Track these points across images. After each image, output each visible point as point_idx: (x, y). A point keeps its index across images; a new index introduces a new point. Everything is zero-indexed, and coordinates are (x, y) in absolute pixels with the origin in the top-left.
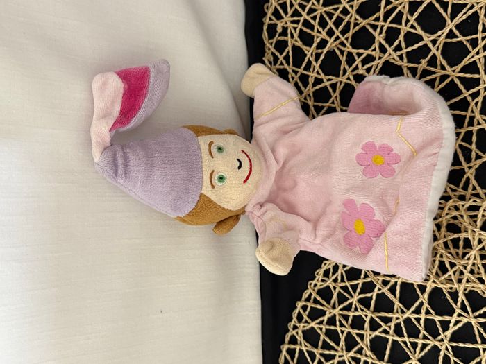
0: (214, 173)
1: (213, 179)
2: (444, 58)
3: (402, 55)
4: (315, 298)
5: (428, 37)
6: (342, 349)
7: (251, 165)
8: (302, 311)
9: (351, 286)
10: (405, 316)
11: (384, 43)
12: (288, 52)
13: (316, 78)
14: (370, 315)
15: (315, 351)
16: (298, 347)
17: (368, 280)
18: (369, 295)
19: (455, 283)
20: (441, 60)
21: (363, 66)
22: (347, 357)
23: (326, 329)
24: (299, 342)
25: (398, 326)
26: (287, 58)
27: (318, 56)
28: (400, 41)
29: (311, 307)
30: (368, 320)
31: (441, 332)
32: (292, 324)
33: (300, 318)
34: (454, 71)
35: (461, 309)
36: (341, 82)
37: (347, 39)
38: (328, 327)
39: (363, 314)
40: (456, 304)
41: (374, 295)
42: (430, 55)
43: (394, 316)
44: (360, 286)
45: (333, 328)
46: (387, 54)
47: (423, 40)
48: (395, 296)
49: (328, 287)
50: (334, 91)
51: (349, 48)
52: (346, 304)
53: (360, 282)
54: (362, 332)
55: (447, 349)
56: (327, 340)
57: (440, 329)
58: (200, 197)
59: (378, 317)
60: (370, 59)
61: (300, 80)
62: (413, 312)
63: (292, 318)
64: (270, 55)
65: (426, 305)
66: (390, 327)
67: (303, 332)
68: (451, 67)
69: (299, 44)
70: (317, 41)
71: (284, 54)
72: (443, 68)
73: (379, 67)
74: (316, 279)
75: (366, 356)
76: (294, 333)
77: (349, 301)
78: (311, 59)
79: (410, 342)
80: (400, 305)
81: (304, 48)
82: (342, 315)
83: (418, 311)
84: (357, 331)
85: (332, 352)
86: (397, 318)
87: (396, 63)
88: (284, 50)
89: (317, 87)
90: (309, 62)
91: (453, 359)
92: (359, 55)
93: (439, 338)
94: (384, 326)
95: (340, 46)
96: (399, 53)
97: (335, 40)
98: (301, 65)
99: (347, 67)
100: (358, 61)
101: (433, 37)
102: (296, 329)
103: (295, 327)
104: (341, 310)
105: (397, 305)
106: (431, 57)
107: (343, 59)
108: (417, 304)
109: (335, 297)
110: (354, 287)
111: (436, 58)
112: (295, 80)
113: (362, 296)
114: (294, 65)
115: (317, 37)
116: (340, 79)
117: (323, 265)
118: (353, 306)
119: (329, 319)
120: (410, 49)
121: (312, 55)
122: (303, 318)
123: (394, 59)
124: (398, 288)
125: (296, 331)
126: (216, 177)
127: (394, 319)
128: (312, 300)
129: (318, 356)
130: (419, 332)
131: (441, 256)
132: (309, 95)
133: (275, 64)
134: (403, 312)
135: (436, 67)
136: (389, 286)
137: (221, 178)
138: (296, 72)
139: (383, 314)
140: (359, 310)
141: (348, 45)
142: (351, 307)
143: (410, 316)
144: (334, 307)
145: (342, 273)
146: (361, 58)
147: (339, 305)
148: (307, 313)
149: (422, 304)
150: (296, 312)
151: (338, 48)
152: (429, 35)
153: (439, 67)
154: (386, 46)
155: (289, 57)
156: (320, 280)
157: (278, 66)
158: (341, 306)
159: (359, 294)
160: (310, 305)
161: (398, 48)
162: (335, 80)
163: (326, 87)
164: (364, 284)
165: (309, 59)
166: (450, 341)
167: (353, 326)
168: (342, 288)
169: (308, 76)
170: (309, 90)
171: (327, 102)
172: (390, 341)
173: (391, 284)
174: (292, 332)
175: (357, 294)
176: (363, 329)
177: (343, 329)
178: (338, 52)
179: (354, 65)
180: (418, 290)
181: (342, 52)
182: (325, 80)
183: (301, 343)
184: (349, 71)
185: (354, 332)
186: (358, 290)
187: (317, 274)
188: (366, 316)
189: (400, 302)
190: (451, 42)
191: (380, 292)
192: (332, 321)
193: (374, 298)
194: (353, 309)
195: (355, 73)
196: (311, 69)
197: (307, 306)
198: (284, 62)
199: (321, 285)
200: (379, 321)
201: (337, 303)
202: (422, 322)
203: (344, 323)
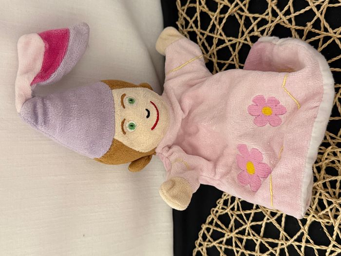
0: (125, 121)
1: (124, 127)
2: (327, 21)
3: (291, 18)
4: (216, 222)
5: (314, 3)
7: (158, 114)
8: (206, 232)
9: (245, 214)
10: (289, 243)
11: (275, 8)
12: (197, 17)
13: (219, 39)
14: (260, 240)
17: (259, 211)
18: (259, 223)
19: (331, 219)
20: (324, 23)
21: (258, 28)
23: (225, 249)
25: (282, 251)
26: (196, 22)
27: (221, 20)
28: (289, 7)
29: (213, 230)
30: (258, 243)
32: (198, 242)
33: (204, 238)
34: (335, 33)
35: (336, 241)
36: (240, 43)
37: (245, 5)
38: (226, 247)
39: (254, 239)
40: (332, 236)
41: (263, 223)
42: (315, 18)
43: (280, 243)
44: (252, 215)
45: (230, 247)
46: (278, 18)
47: (309, 5)
48: (281, 225)
49: (227, 214)
50: (234, 50)
51: (247, 13)
52: (241, 229)
53: (253, 212)
54: (253, 253)
57: (318, 255)
58: (113, 142)
59: (266, 242)
60: (264, 22)
61: (207, 41)
62: (295, 240)
63: (198, 238)
64: (182, 19)
65: (306, 236)
66: (276, 251)
67: (207, 249)
68: (333, 29)
69: (206, 10)
70: (220, 7)
71: (194, 19)
72: (326, 30)
73: (272, 29)
74: (218, 207)
76: (200, 249)
77: (243, 227)
78: (215, 23)
80: (285, 233)
81: (210, 13)
82: (237, 237)
83: (299, 240)
84: (249, 252)
86: (282, 244)
87: (286, 26)
88: (194, 16)
89: (220, 47)
90: (214, 26)
92: (255, 19)
94: (271, 250)
95: (239, 12)
96: (288, 17)
97: (235, 6)
98: (207, 28)
99: (244, 30)
100: (254, 24)
101: (317, 3)
103: (201, 245)
104: (237, 233)
105: (283, 233)
106: (316, 21)
107: (242, 22)
108: (299, 234)
109: (232, 222)
110: (248, 216)
111: (321, 21)
112: (202, 41)
113: (254, 223)
114: (202, 28)
115: (221, 4)
116: (239, 40)
117: (223, 196)
118: (247, 231)
119: (227, 240)
120: (297, 13)
121: (216, 19)
122: (207, 238)
123: (284, 22)
124: (283, 219)
125: (201, 247)
126: (127, 124)
127: (280, 245)
128: (214, 224)
131: (320, 195)
132: (213, 54)
133: (186, 28)
134: (287, 239)
135: (320, 29)
136: (276, 217)
137: (132, 126)
138: (203, 34)
139: (270, 240)
140: (251, 235)
141: (246, 10)
142: (245, 232)
143: (292, 243)
144: (231, 231)
145: (238, 203)
146: (257, 21)
148: (210, 233)
149: (303, 234)
150: (202, 232)
151: (238, 13)
152: (314, 1)
153: (322, 29)
154: (278, 11)
155: (198, 21)
156: (220, 208)
157: (188, 29)
158: (237, 231)
159: (252, 221)
160: (212, 228)
161: (288, 13)
162: (235, 40)
163: (227, 47)
164: (255, 213)
167: (246, 248)
168: (238, 215)
169: (213, 37)
170: (213, 50)
171: (228, 60)
173: (278, 215)
174: (198, 249)
175: (250, 221)
176: (254, 250)
177: (238, 249)
178: (237, 17)
179: (250, 28)
180: (300, 222)
181: (241, 16)
182: (226, 41)
184: (246, 33)
185: (247, 253)
186: (251, 218)
187: (218, 203)
188: (257, 240)
189: (285, 230)
190: (333, 7)
191: (268, 221)
192: (229, 242)
193: (264, 226)
194: (246, 234)
195: (251, 34)
196: (216, 32)
197: (210, 229)
198: (193, 25)
199: (221, 212)
200: (267, 245)
201: (234, 228)
202: (303, 249)
203: (239, 244)
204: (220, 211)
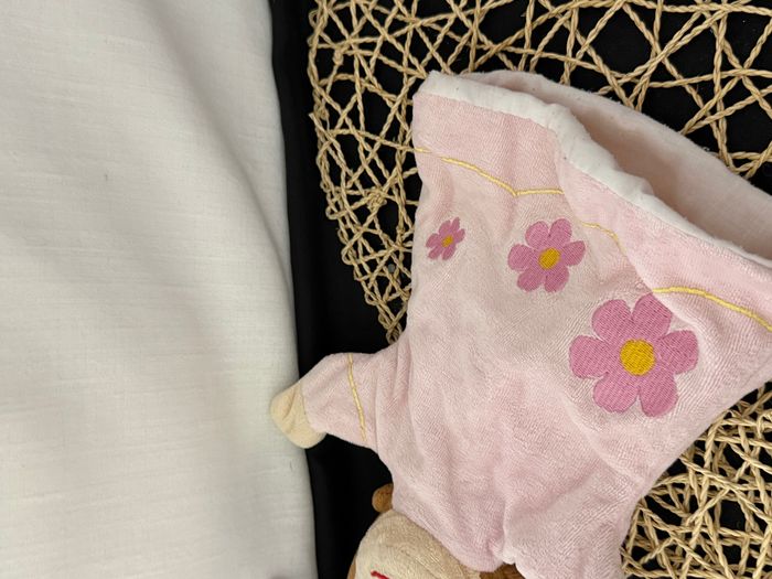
5: (618, 79)
12: (356, 104)
26: (353, 115)
27: (411, 111)
47: (607, 84)
61: (380, 158)
64: (323, 107)
69: (376, 88)
71: (349, 107)
78: (399, 117)
81: (386, 96)
88: (349, 100)
90: (396, 124)
98: (381, 129)
101: (626, 78)
112: (371, 156)
114: (368, 129)
115: (409, 76)
121: (400, 110)
132: (397, 186)
133: (332, 127)
138: (371, 143)
152: (618, 75)
155: (358, 112)
157: (338, 131)
165: (395, 117)
169: (394, 150)
170: (396, 177)
190: (661, 88)
196: (400, 137)
198: (349, 122)
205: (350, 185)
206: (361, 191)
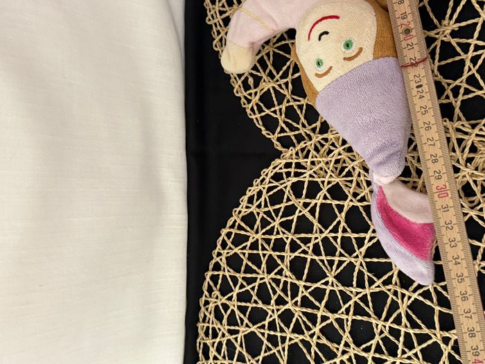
4: (239, 224)
6: (263, 272)
8: (226, 239)
9: (274, 210)
10: (323, 235)
15: (237, 275)
16: (221, 273)
17: (290, 203)
18: (290, 218)
22: (267, 279)
23: (249, 254)
24: (222, 269)
25: (316, 245)
29: (236, 234)
30: (288, 242)
31: (356, 249)
32: (216, 251)
33: (224, 245)
38: (251, 252)
39: (284, 237)
41: (295, 217)
43: (313, 236)
44: (282, 210)
45: (255, 252)
48: (315, 217)
49: (252, 213)
52: (268, 228)
53: (283, 205)
54: (283, 254)
55: (361, 265)
56: (250, 264)
57: (356, 246)
59: (298, 238)
62: (331, 232)
63: (216, 246)
65: (343, 224)
66: (309, 247)
67: (227, 258)
74: (241, 206)
75: (286, 277)
76: (218, 259)
77: (271, 225)
79: (327, 260)
80: (320, 226)
82: (263, 239)
83: (335, 230)
84: (278, 253)
85: (254, 275)
86: (316, 238)
91: (366, 273)
93: (355, 255)
94: (304, 247)
102: (220, 256)
103: (219, 254)
104: (264, 234)
105: (317, 225)
108: (335, 223)
109: (258, 222)
110: (277, 212)
113: (283, 219)
117: (247, 191)
118: (275, 230)
119: (252, 244)
122: (227, 244)
124: (318, 209)
127: (313, 239)
128: (236, 227)
129: (240, 280)
130: (336, 249)
134: (321, 232)
136: (309, 208)
139: (303, 235)
140: (281, 233)
142: (273, 231)
144: (257, 232)
145: (265, 198)
147: (262, 230)
148: (231, 240)
149: (339, 222)
150: (221, 239)
156: (244, 206)
158: (264, 230)
159: (281, 217)
160: (234, 231)
164: (286, 207)
166: (365, 257)
167: (274, 249)
168: (265, 213)
172: (309, 260)
173: (311, 205)
174: (216, 259)
175: (279, 217)
176: (284, 250)
177: (265, 252)
180: (336, 210)
183: (224, 269)
185: (275, 254)
186: (281, 214)
187: (242, 201)
188: (287, 238)
189: (319, 222)
191: (301, 214)
192: (254, 246)
193: (295, 220)
194: (275, 233)
197: (231, 233)
199: (245, 212)
200: (298, 242)
201: (260, 228)
202: (339, 240)
203: (266, 246)
204: (244, 210)
205: (221, 5)
206: (227, 8)
